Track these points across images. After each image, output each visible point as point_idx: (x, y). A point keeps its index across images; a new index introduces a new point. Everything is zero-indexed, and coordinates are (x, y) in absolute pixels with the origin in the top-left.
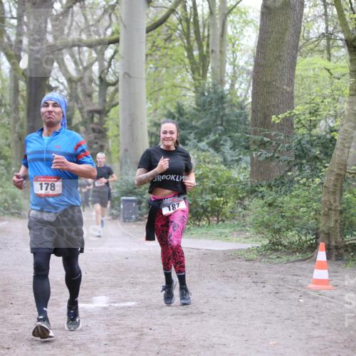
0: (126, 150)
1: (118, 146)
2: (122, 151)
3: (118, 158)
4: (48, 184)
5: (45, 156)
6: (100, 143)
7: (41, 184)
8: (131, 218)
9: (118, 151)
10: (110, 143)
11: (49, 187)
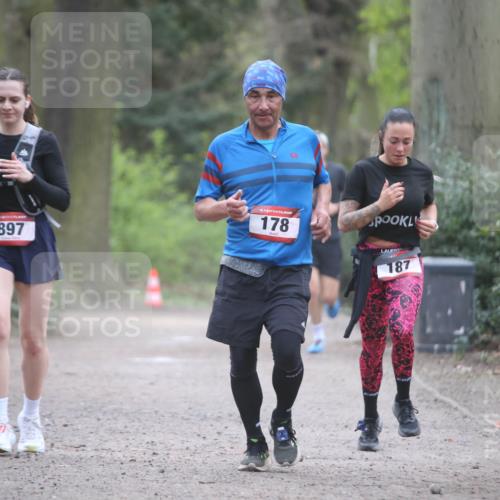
0: (434, 80)
1: (403, 63)
2: (417, 83)
5: (275, 172)
6: (334, 51)
8: (451, 339)
9: (405, 84)
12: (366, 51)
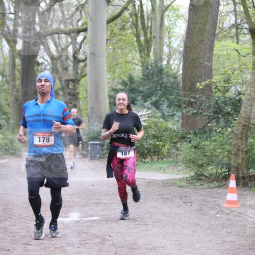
0: (92, 108)
1: (87, 105)
2: (89, 109)
3: (87, 114)
4: (44, 138)
5: (42, 118)
6: (74, 103)
7: (40, 138)
8: (96, 157)
9: (87, 109)
10: (81, 103)
11: (46, 140)
12: (79, 103)
